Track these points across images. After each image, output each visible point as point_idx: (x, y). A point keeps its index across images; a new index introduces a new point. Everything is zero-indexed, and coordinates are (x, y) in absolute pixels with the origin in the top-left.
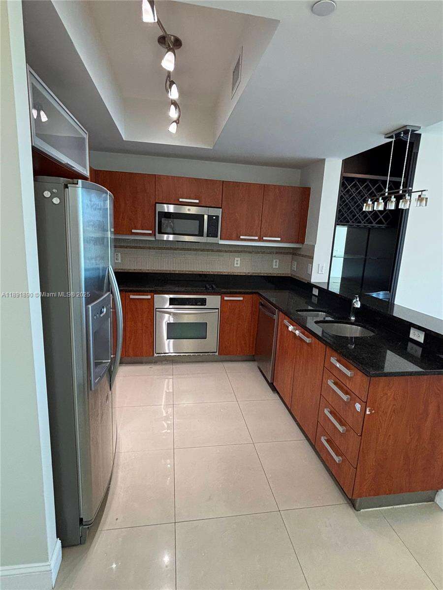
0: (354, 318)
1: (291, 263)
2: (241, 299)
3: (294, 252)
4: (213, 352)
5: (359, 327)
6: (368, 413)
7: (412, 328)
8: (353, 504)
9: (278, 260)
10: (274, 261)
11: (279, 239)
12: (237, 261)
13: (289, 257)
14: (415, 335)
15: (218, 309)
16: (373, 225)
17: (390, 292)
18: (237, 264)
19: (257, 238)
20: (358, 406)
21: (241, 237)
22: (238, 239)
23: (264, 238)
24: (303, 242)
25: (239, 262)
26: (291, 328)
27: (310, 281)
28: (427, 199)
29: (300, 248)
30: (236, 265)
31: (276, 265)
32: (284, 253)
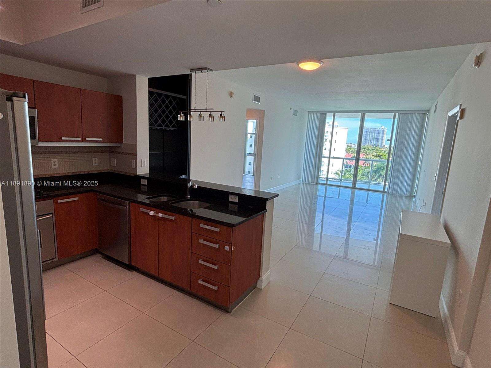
0: (189, 196)
1: (110, 160)
2: (77, 198)
3: (111, 151)
4: (52, 259)
5: (197, 201)
6: (233, 249)
7: (230, 195)
8: (226, 310)
9: (97, 158)
10: (93, 159)
11: (101, 139)
12: (54, 162)
13: (107, 155)
14: (232, 199)
15: (52, 213)
16: (169, 128)
17: (187, 175)
18: (55, 165)
19: (80, 139)
20: (227, 248)
21: (63, 138)
22: (60, 140)
23: (87, 139)
24: (121, 142)
25: (57, 163)
26: (152, 213)
27: (137, 174)
28: (225, 117)
29: (119, 147)
30: (53, 167)
31: (95, 163)
32: (103, 152)
